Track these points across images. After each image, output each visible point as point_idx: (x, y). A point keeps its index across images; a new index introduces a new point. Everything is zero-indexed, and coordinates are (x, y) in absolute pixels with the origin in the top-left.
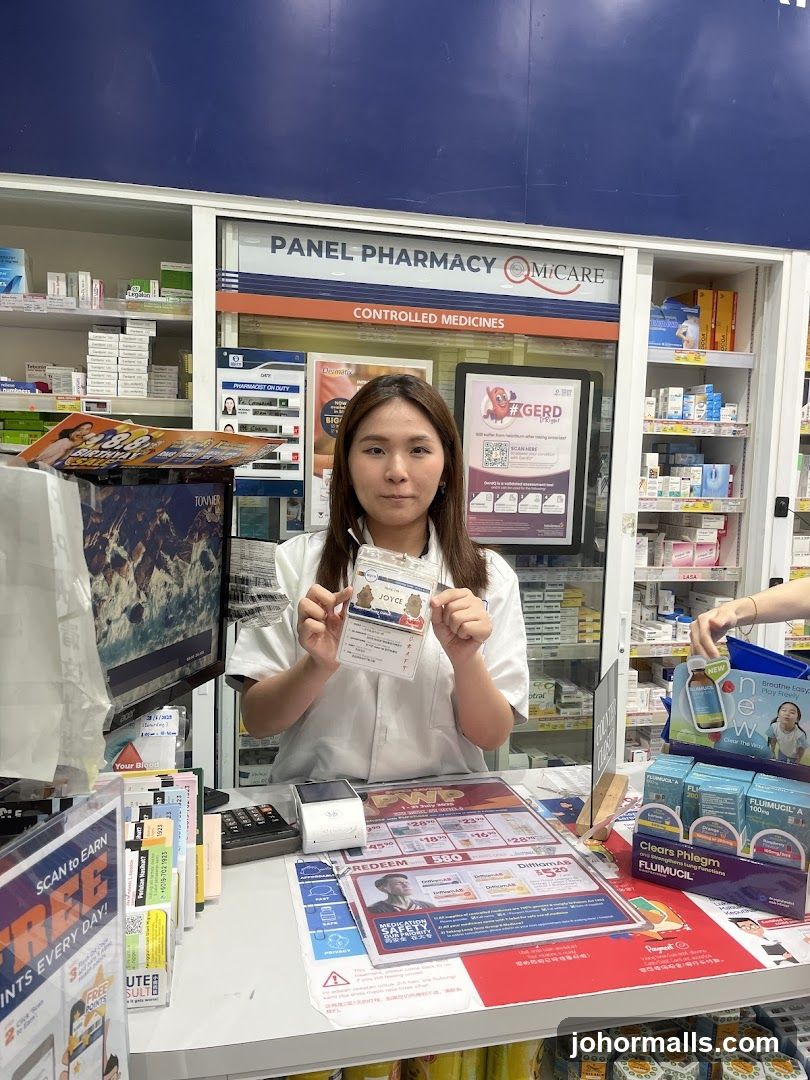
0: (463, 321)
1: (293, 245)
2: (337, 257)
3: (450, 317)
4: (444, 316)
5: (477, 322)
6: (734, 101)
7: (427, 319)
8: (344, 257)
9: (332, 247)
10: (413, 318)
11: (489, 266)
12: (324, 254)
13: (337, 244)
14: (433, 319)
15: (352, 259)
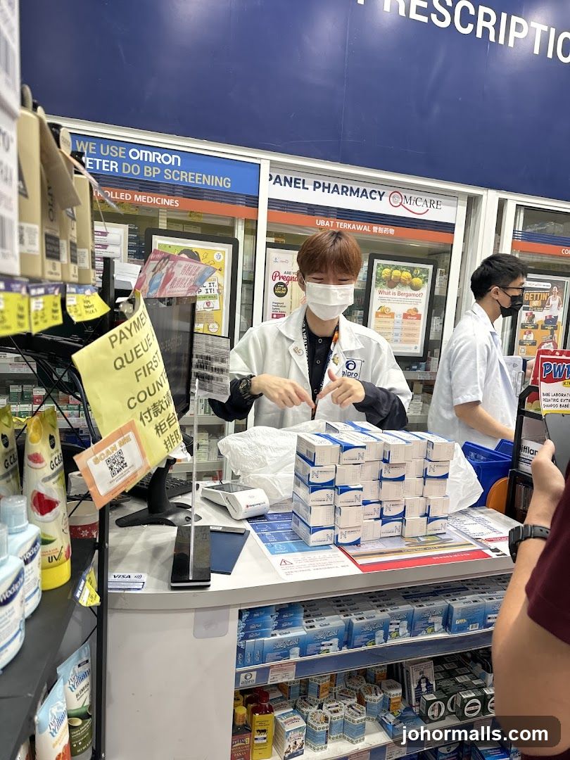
0: (150, 200)
1: (276, 179)
2: (300, 188)
3: (140, 196)
4: (136, 196)
5: (159, 201)
6: (460, 99)
7: (124, 197)
8: (304, 188)
9: (297, 181)
10: (114, 195)
11: (381, 196)
12: (293, 184)
13: (300, 179)
14: (128, 197)
15: (308, 189)
